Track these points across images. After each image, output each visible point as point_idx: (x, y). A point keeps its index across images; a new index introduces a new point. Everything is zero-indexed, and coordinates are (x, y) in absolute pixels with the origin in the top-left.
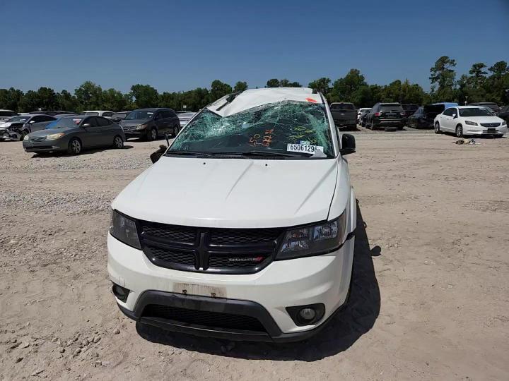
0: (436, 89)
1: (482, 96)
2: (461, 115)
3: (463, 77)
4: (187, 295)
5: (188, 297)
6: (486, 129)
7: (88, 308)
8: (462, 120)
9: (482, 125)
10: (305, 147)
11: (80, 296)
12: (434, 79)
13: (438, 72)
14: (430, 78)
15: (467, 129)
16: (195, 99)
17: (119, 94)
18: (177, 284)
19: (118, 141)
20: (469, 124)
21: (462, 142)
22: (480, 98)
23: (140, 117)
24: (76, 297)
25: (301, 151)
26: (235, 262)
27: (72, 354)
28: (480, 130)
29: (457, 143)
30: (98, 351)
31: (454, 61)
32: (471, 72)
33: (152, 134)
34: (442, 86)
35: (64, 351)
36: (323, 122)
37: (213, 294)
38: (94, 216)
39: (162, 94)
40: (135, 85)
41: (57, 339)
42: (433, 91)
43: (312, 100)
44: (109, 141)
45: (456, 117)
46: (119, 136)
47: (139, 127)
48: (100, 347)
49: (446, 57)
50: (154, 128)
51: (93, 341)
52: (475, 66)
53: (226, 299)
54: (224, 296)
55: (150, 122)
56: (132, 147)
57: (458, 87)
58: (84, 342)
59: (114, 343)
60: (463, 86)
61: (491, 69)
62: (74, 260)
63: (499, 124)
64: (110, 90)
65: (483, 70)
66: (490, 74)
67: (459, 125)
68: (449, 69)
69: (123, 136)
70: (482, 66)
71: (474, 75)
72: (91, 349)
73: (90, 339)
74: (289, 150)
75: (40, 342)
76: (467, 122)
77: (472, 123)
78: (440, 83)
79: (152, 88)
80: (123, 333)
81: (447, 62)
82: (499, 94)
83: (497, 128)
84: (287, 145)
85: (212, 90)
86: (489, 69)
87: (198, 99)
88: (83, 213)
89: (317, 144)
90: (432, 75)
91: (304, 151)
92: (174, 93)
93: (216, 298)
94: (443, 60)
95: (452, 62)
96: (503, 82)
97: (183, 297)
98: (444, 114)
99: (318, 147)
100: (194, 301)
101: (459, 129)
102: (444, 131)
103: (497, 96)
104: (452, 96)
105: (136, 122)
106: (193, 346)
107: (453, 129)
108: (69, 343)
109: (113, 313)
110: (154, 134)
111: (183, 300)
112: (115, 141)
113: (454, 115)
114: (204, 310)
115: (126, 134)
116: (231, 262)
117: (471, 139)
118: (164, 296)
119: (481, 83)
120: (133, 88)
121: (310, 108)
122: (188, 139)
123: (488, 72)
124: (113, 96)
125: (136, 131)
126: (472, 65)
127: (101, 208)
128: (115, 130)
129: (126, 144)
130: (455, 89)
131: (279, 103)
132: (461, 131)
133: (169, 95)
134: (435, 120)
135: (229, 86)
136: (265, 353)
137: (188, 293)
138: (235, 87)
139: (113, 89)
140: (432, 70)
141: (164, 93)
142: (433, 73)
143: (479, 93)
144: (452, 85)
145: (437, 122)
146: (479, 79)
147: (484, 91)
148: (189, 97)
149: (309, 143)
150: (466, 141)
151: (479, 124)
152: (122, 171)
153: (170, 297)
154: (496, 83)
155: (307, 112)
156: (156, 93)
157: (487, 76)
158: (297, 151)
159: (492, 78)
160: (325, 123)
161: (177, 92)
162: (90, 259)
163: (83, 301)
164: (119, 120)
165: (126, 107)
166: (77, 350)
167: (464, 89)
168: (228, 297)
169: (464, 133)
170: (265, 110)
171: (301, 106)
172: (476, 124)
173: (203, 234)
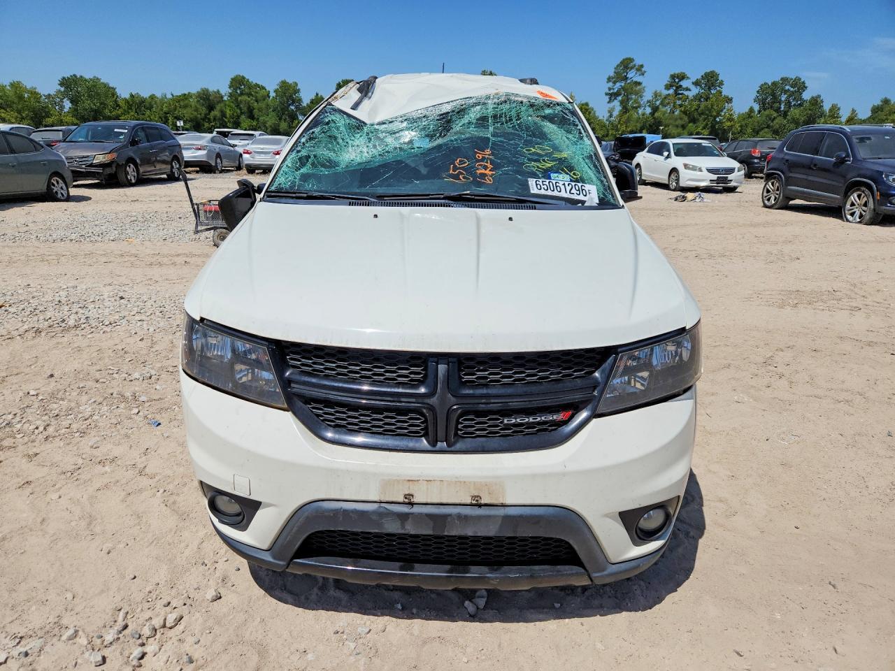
0: (616, 113)
1: (683, 127)
2: (677, 154)
3: (656, 95)
4: (412, 504)
5: (416, 509)
6: (715, 177)
7: (122, 546)
8: (678, 162)
9: (710, 171)
10: (562, 185)
11: (91, 520)
12: (612, 96)
13: (618, 85)
14: (606, 94)
15: (687, 178)
16: (196, 110)
17: (34, 94)
18: (388, 483)
19: (58, 187)
20: (689, 168)
21: (684, 199)
22: (680, 130)
23: (97, 138)
24: (83, 524)
25: (556, 193)
26: (515, 425)
27: (127, 663)
28: (705, 180)
29: (676, 199)
30: (188, 647)
31: (642, 66)
32: (668, 87)
33: (127, 173)
34: (625, 110)
35: (104, 659)
36: (581, 138)
37: (474, 497)
38: (60, 340)
39: (128, 96)
40: (67, 75)
41: (76, 632)
42: (611, 116)
43: (547, 95)
44: (39, 185)
45: (668, 157)
46: (56, 174)
47: (100, 159)
48: (191, 640)
49: (631, 60)
50: (131, 160)
51: (164, 626)
52: (673, 77)
53: (503, 506)
54: (500, 501)
55: (121, 148)
56: (90, 199)
57: (648, 110)
58: (146, 631)
59: (219, 623)
60: (655, 109)
61: (696, 83)
62: (47, 438)
63: (731, 171)
64: (12, 85)
65: (684, 84)
66: (695, 91)
67: (674, 171)
68: (635, 79)
69: (68, 175)
70: (682, 77)
71: (671, 91)
72: (168, 647)
73: (157, 622)
74: (534, 190)
75: (31, 645)
76: (686, 166)
77: (694, 168)
78: (622, 102)
79: (105, 85)
80: (229, 598)
81: (632, 68)
82: (707, 125)
83: (730, 177)
84: (527, 181)
85: (231, 95)
86: (693, 83)
87: (204, 110)
88: (30, 335)
89: (582, 180)
90: (610, 89)
91: (563, 194)
92: (152, 97)
93: (480, 506)
94: (626, 64)
95: (640, 69)
96: (712, 105)
97: (405, 509)
98: (648, 152)
99: (587, 187)
100: (429, 516)
101: (673, 177)
102: (649, 180)
103: (704, 128)
104: (639, 125)
105: (92, 149)
106: (403, 608)
107: (663, 178)
108: (109, 638)
109: (187, 552)
110: (131, 173)
111: (403, 517)
112: (50, 184)
113: (666, 154)
114: (454, 533)
115: (73, 172)
116: (507, 427)
117: (697, 194)
118: (355, 511)
119: (681, 106)
120: (65, 83)
121: (548, 111)
122: (309, 165)
123: (692, 87)
124: (21, 98)
125: (91, 165)
126: (669, 76)
127: (71, 322)
128: (49, 161)
129: (74, 192)
130: (643, 115)
131: (488, 97)
132: (678, 180)
133: (143, 101)
134: (635, 162)
135: (263, 88)
136: (557, 605)
137: (415, 500)
138: (276, 91)
139: (19, 83)
140: (609, 79)
141: (132, 96)
142: (611, 84)
143: (679, 122)
144: (639, 107)
145: (638, 165)
146: (679, 99)
147: (686, 118)
148: (185, 107)
149: (567, 178)
150: (690, 195)
151: (704, 169)
152: (87, 247)
153: (374, 512)
154: (702, 106)
155: (545, 118)
156: (114, 94)
157: (691, 94)
158: (549, 193)
159: (698, 98)
160: (585, 139)
161: (159, 95)
162: (83, 433)
163: (103, 532)
164: (50, 144)
165: (49, 120)
166: (137, 652)
167: (656, 115)
168: (509, 501)
169: (683, 183)
170: (461, 111)
171: (532, 105)
172: (700, 170)
173: (442, 368)
